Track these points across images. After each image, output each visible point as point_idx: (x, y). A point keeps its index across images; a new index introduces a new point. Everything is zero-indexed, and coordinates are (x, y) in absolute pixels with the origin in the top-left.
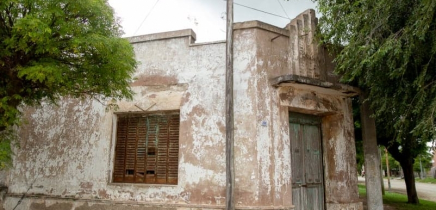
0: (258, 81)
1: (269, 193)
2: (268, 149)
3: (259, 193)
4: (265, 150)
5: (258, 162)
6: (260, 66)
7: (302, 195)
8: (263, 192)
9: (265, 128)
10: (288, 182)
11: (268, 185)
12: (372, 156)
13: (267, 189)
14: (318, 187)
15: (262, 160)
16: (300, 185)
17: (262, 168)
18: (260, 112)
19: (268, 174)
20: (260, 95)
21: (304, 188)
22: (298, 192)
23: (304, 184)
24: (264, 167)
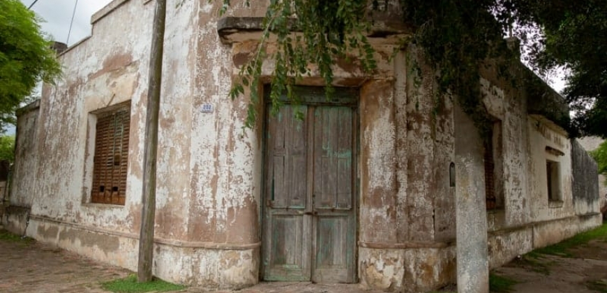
0: (199, 39)
1: (209, 221)
2: (213, 150)
3: (190, 220)
4: (206, 151)
5: (191, 172)
6: (205, 13)
7: (304, 229)
8: (197, 219)
9: (208, 116)
10: (241, 204)
11: (208, 208)
12: (463, 160)
13: (207, 214)
14: (345, 217)
15: (200, 168)
16: (300, 212)
17: (197, 181)
18: (199, 90)
19: (209, 191)
20: (202, 62)
21: (309, 217)
22: (297, 223)
23: (309, 210)
24: (201, 180)
